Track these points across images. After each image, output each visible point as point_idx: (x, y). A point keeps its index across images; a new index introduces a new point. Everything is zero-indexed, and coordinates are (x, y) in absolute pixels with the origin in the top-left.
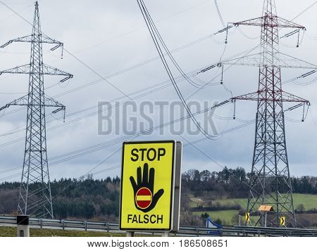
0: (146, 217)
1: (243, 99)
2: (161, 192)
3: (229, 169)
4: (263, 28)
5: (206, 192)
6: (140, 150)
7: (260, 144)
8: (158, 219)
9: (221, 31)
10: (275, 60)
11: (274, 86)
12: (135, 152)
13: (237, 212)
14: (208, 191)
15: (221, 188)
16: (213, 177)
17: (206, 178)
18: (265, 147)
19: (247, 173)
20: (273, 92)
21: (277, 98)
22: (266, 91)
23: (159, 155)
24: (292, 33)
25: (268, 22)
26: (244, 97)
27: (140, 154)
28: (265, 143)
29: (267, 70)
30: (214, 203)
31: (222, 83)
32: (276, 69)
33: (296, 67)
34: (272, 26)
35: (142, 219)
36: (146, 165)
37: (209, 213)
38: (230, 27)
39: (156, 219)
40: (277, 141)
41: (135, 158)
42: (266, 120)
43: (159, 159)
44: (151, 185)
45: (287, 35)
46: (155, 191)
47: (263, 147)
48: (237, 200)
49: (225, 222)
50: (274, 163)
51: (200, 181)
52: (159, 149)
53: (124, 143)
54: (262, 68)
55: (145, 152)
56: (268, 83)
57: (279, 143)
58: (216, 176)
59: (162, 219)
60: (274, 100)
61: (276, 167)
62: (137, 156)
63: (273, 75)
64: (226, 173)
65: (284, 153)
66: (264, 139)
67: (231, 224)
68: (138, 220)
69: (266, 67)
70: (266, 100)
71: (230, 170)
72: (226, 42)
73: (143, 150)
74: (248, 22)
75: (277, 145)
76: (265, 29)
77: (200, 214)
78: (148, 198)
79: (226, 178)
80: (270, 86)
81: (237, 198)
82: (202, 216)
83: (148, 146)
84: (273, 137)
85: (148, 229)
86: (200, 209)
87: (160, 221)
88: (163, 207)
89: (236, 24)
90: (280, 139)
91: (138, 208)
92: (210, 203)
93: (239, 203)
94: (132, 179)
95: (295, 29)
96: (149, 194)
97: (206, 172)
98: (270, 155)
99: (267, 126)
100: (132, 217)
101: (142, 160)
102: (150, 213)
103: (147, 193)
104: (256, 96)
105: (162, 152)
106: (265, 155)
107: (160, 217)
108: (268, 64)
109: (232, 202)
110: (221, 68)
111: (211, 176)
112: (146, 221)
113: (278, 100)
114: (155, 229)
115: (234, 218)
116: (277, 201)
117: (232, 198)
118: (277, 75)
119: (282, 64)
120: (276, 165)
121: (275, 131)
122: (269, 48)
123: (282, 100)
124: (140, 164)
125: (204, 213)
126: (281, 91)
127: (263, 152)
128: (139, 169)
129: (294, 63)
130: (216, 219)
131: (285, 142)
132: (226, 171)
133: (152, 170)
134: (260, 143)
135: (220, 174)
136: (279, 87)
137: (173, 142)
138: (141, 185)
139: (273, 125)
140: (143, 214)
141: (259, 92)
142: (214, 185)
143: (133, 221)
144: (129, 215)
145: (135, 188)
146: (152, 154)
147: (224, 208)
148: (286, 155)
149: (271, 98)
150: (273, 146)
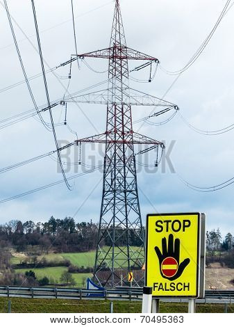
0: (172, 285)
1: (89, 141)
2: (187, 261)
3: (56, 219)
4: (111, 61)
5: (31, 246)
6: (165, 222)
7: (109, 193)
8: (185, 287)
9: (64, 64)
10: (125, 97)
11: (123, 126)
12: (159, 223)
13: (66, 269)
14: (33, 244)
15: (48, 241)
16: (38, 228)
17: (30, 230)
18: (114, 195)
19: (76, 223)
20: (123, 133)
21: (128, 140)
22: (116, 132)
23: (184, 226)
24: (143, 66)
25: (117, 54)
26: (91, 139)
27: (164, 225)
28: (114, 191)
29: (115, 108)
30: (39, 258)
31: (65, 123)
32: (125, 107)
33: (148, 105)
34: (121, 58)
35: (168, 287)
36: (171, 236)
37: (34, 270)
38: (74, 60)
39: (182, 287)
40: (128, 189)
41: (159, 229)
42: (115, 165)
43: (184, 231)
44: (177, 255)
45: (138, 69)
46: (181, 261)
47: (112, 196)
48: (66, 255)
49: (52, 281)
50: (125, 213)
51: (23, 234)
52: (184, 221)
53: (148, 215)
54: (110, 105)
55: (170, 224)
56: (117, 123)
57: (131, 191)
58: (42, 227)
59: (188, 287)
60: (124, 142)
61: (127, 219)
62: (161, 227)
63: (123, 114)
64: (53, 223)
65: (136, 202)
66: (113, 186)
67: (59, 283)
68: (164, 288)
69: (114, 104)
70: (115, 142)
71: (58, 220)
72: (70, 77)
73: (168, 222)
74: (94, 54)
75: (127, 193)
76: (113, 62)
77: (23, 271)
78: (174, 267)
79: (53, 229)
80: (119, 127)
81: (65, 252)
82: (27, 274)
83: (172, 218)
84: (123, 184)
85: (175, 297)
86: (23, 265)
87: (186, 288)
88: (189, 275)
89: (80, 56)
90: (131, 186)
91: (164, 277)
92: (35, 259)
93: (68, 259)
94: (157, 249)
95: (147, 61)
96: (175, 263)
97: (29, 224)
98: (120, 205)
99: (117, 172)
100: (158, 285)
101: (167, 231)
102: (176, 281)
103: (173, 263)
104: (103, 138)
105: (187, 223)
106: (114, 205)
107: (186, 285)
108: (117, 101)
109: (61, 257)
110: (65, 106)
111: (35, 228)
112: (173, 289)
113: (129, 143)
114: (182, 297)
115: (62, 276)
116: (128, 256)
117: (60, 252)
118: (128, 114)
119: (133, 101)
120: (126, 216)
121: (125, 177)
122: (118, 84)
123: (133, 142)
124: (165, 234)
125: (28, 270)
126: (132, 132)
127: (112, 201)
128: (164, 240)
129: (146, 101)
130: (43, 277)
131: (136, 190)
132: (52, 221)
133: (178, 241)
134: (109, 191)
135: (46, 225)
136: (130, 127)
137: (198, 214)
138: (166, 254)
139: (123, 171)
140: (169, 282)
141: (107, 133)
142: (39, 238)
143: (159, 289)
144: (154, 284)
145: (161, 257)
146: (176, 226)
147: (51, 265)
148: (138, 204)
149: (120, 139)
150: (123, 194)
